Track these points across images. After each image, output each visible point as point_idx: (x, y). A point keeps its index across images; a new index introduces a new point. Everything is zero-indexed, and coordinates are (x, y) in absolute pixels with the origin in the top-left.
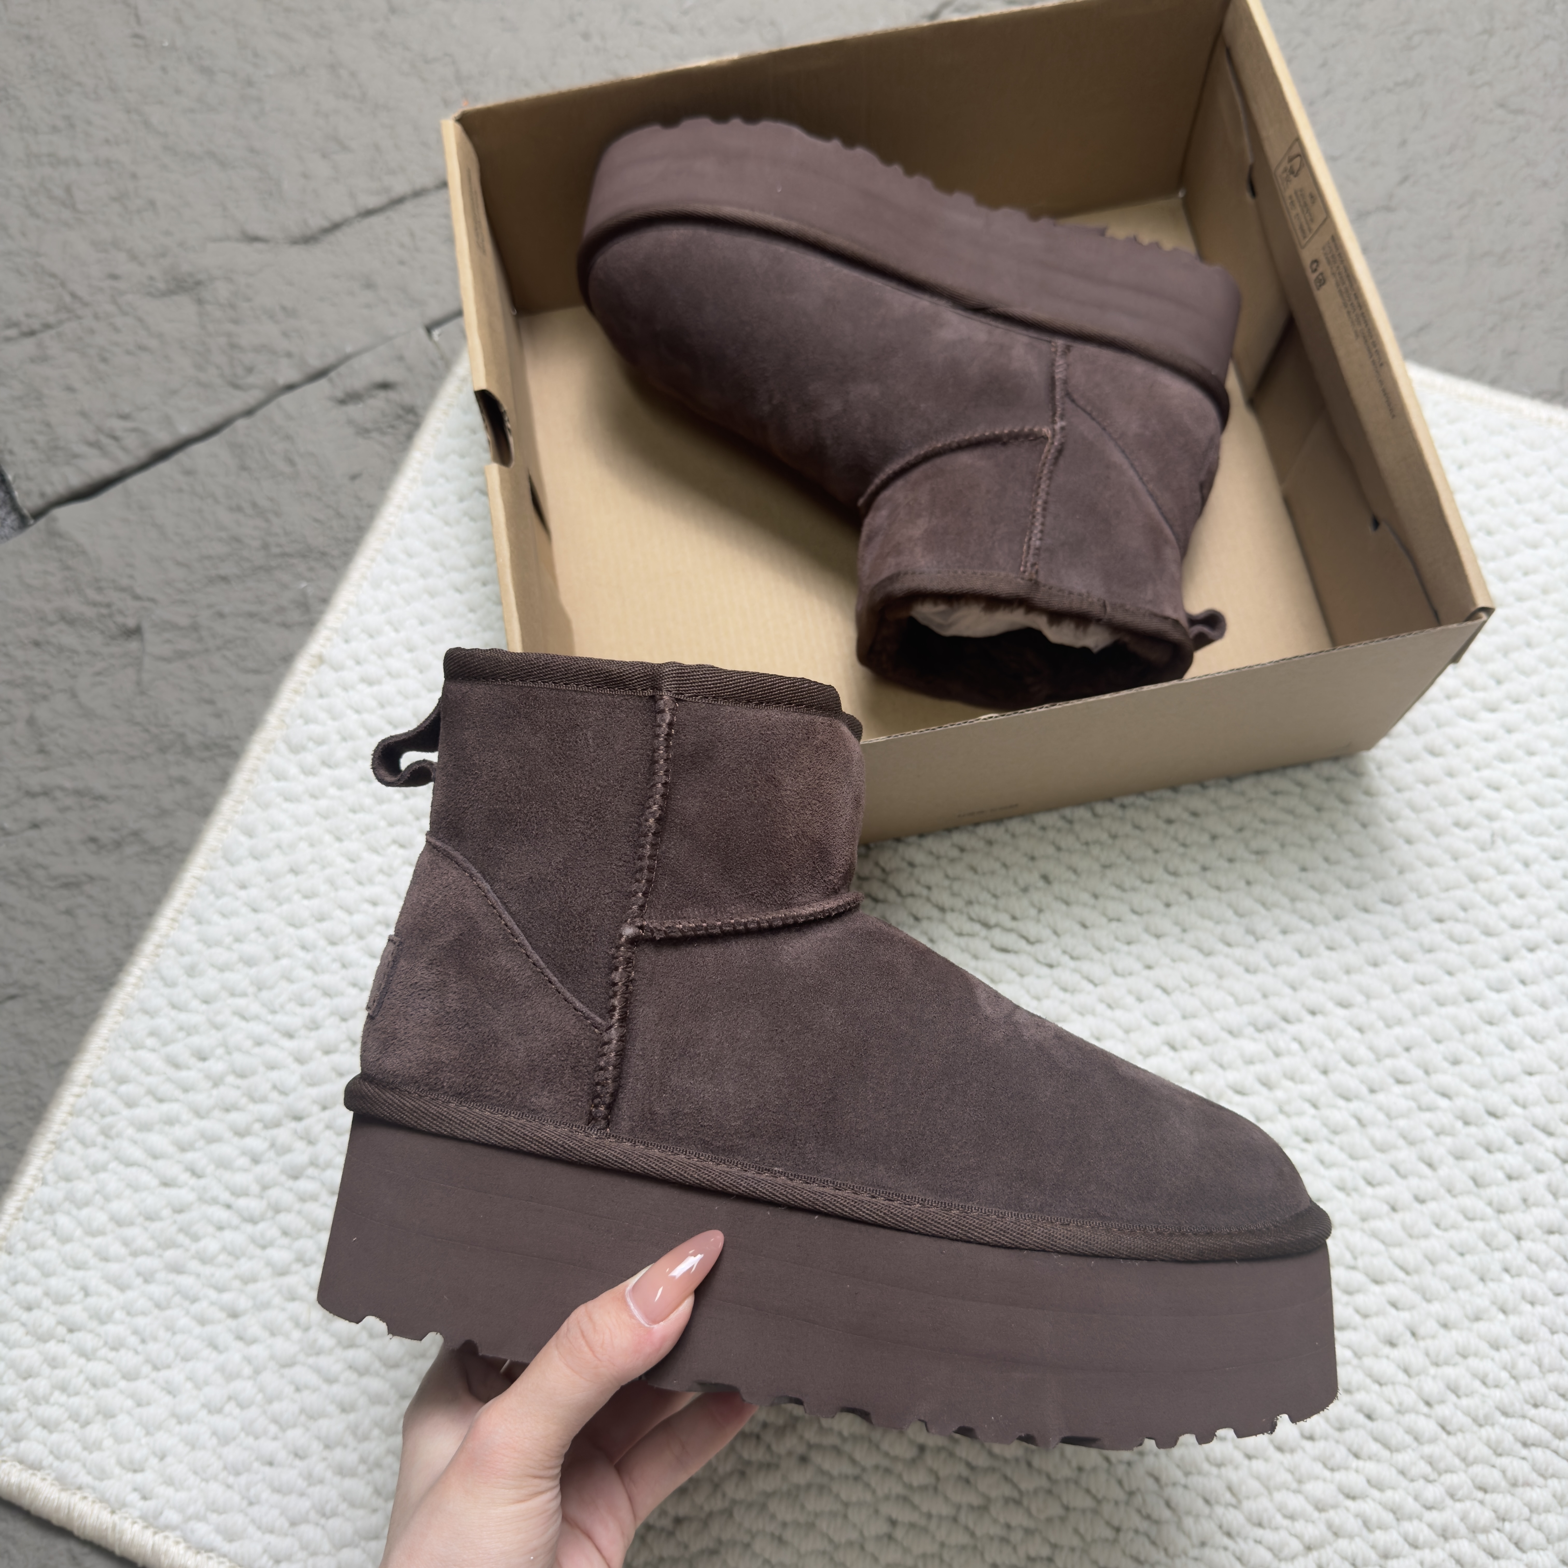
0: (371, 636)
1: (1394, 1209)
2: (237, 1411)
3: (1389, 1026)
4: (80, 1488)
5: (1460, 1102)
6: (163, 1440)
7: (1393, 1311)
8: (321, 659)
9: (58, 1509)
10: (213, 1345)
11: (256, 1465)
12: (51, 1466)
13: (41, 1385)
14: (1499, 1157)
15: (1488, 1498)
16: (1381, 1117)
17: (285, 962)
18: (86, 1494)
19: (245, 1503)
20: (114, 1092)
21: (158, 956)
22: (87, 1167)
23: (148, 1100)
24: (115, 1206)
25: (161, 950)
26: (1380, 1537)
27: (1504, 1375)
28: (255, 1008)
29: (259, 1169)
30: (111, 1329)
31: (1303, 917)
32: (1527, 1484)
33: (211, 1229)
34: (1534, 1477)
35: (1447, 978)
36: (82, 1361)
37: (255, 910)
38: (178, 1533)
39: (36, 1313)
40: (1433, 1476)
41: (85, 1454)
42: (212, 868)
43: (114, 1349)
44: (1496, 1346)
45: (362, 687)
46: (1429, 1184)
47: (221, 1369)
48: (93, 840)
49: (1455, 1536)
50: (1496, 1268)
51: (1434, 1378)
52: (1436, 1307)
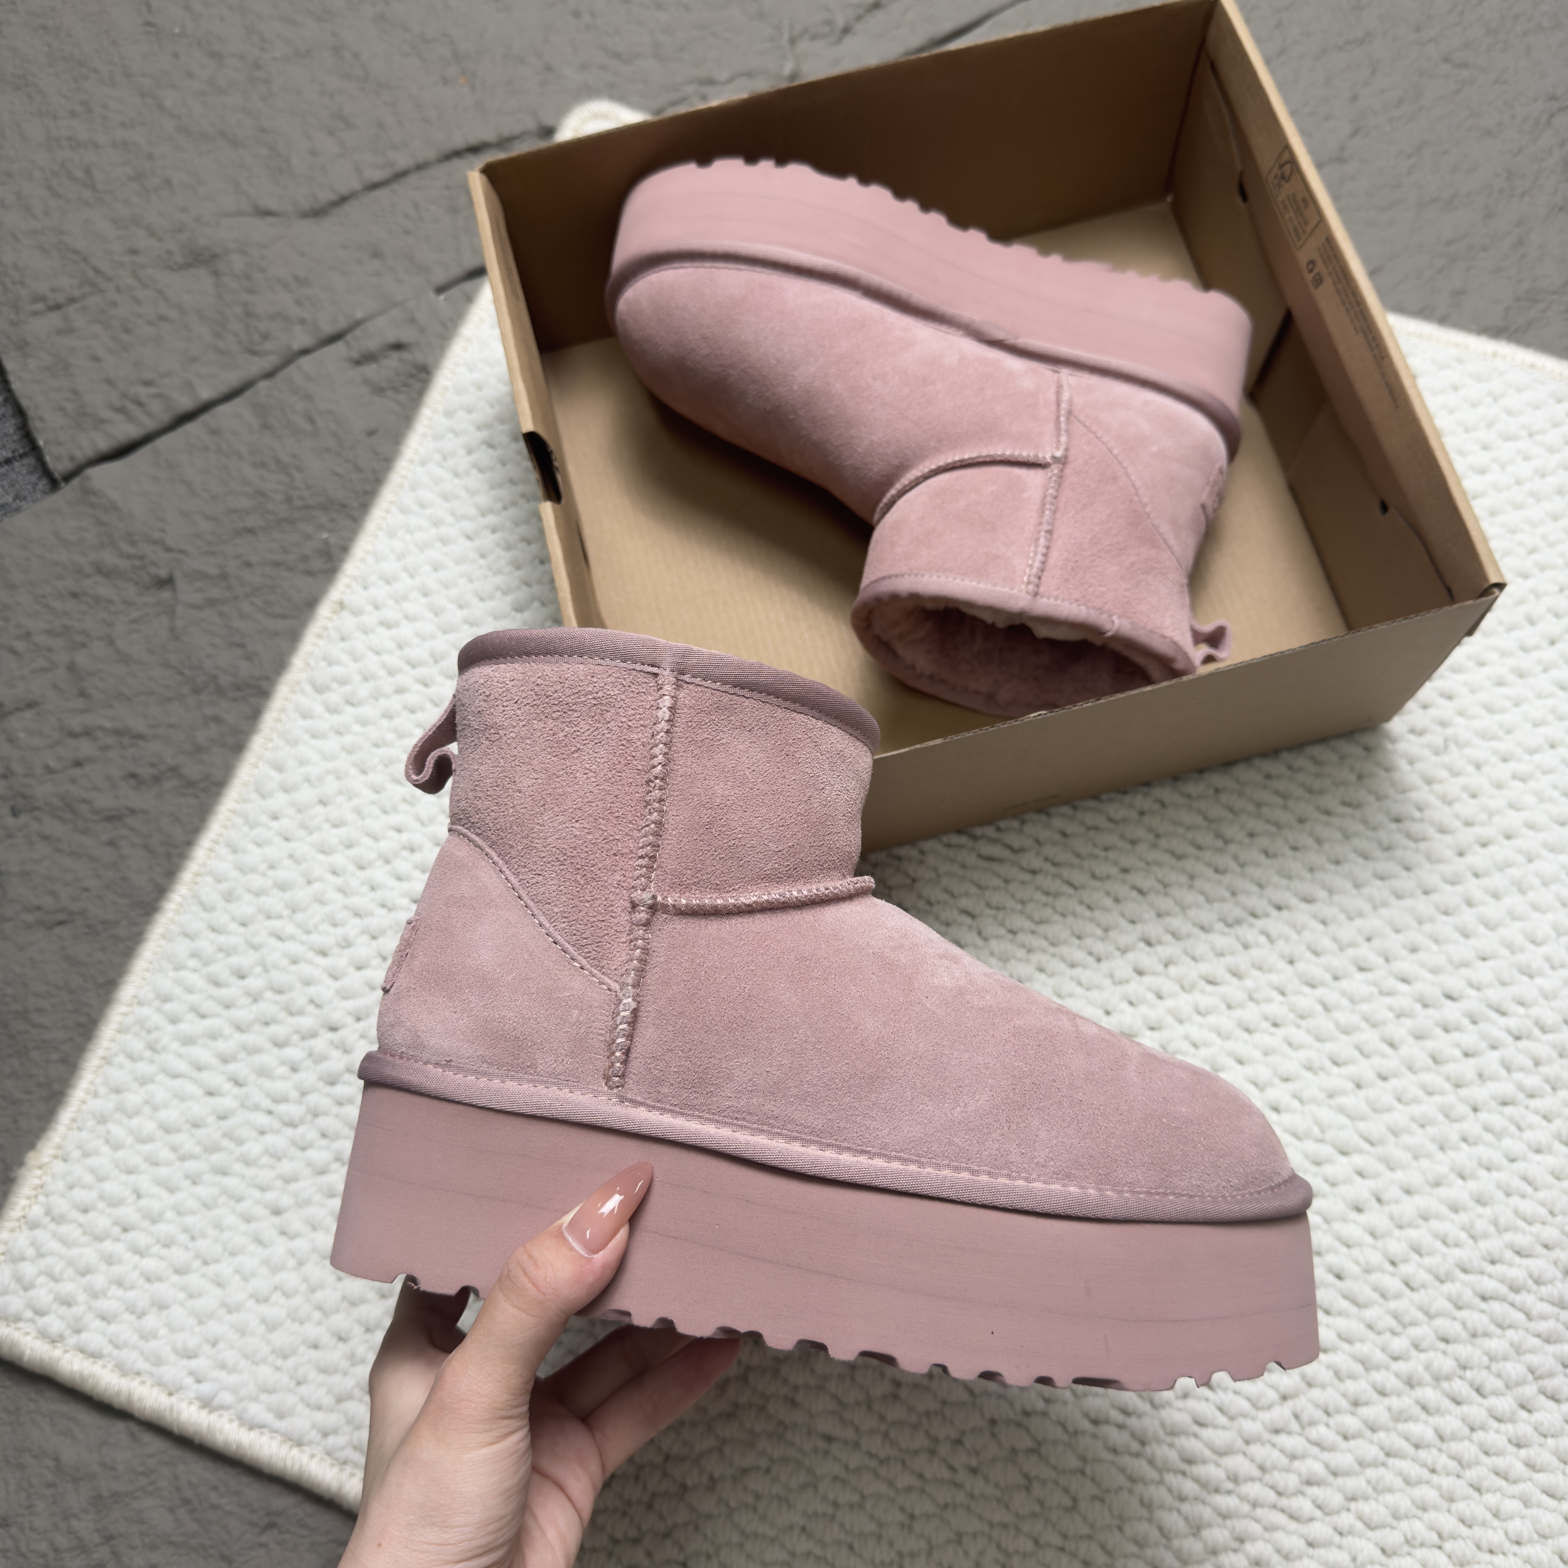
0: (388, 582)
1: (1359, 1086)
2: (282, 1300)
3: (1350, 918)
4: (138, 1374)
5: (1418, 986)
6: (214, 1328)
7: (1359, 1179)
8: (342, 605)
9: (118, 1394)
10: (259, 1241)
11: (302, 1349)
12: (110, 1355)
13: (98, 1281)
14: (1456, 1036)
15: (1450, 1348)
16: (1345, 1002)
17: (317, 886)
18: (144, 1379)
19: (293, 1383)
20: (159, 1010)
21: (196, 883)
22: (136, 1079)
23: (191, 1016)
24: (163, 1114)
25: (199, 879)
26: (1351, 1386)
27: (1463, 1236)
28: (289, 929)
29: (297, 1077)
30: (163, 1228)
31: (1268, 821)
32: (1486, 1335)
33: (254, 1134)
34: (1492, 1328)
35: (1404, 873)
36: (136, 1258)
37: (287, 839)
38: (232, 1411)
39: (92, 1215)
40: (1398, 1328)
41: (141, 1344)
42: (245, 801)
43: (166, 1246)
44: (1455, 1209)
45: (381, 630)
46: (1391, 1062)
47: (266, 1262)
48: (133, 776)
49: (1420, 1384)
50: (1454, 1137)
51: (1398, 1239)
52: (1399, 1175)
